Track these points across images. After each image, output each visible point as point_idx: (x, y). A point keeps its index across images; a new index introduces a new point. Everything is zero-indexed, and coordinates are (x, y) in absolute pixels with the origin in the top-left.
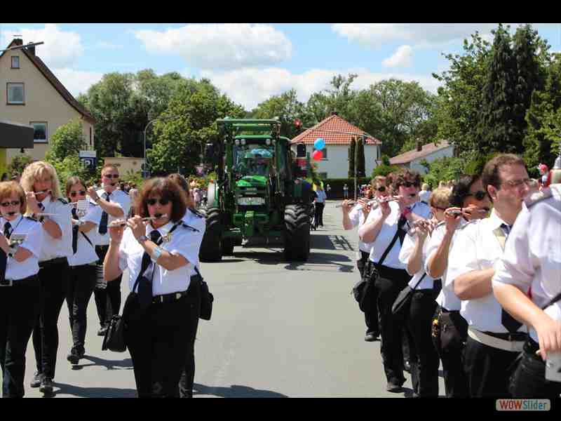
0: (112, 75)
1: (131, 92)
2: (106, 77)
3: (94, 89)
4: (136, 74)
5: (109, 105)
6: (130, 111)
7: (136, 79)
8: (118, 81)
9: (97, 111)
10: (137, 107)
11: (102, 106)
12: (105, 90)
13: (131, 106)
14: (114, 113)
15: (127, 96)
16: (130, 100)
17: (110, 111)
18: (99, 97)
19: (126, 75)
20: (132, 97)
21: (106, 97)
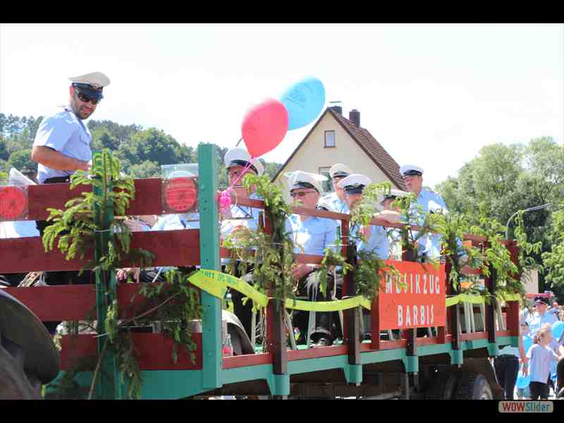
0: (492, 148)
1: (521, 170)
2: (485, 150)
3: (467, 168)
4: (527, 145)
5: (489, 191)
6: (519, 199)
7: (527, 152)
8: (501, 156)
9: (471, 199)
10: (529, 193)
11: (478, 191)
12: (482, 169)
13: (519, 190)
14: (494, 202)
15: (515, 177)
16: (518, 182)
17: (490, 199)
18: (474, 179)
19: (514, 148)
20: (520, 177)
21: (485, 180)
